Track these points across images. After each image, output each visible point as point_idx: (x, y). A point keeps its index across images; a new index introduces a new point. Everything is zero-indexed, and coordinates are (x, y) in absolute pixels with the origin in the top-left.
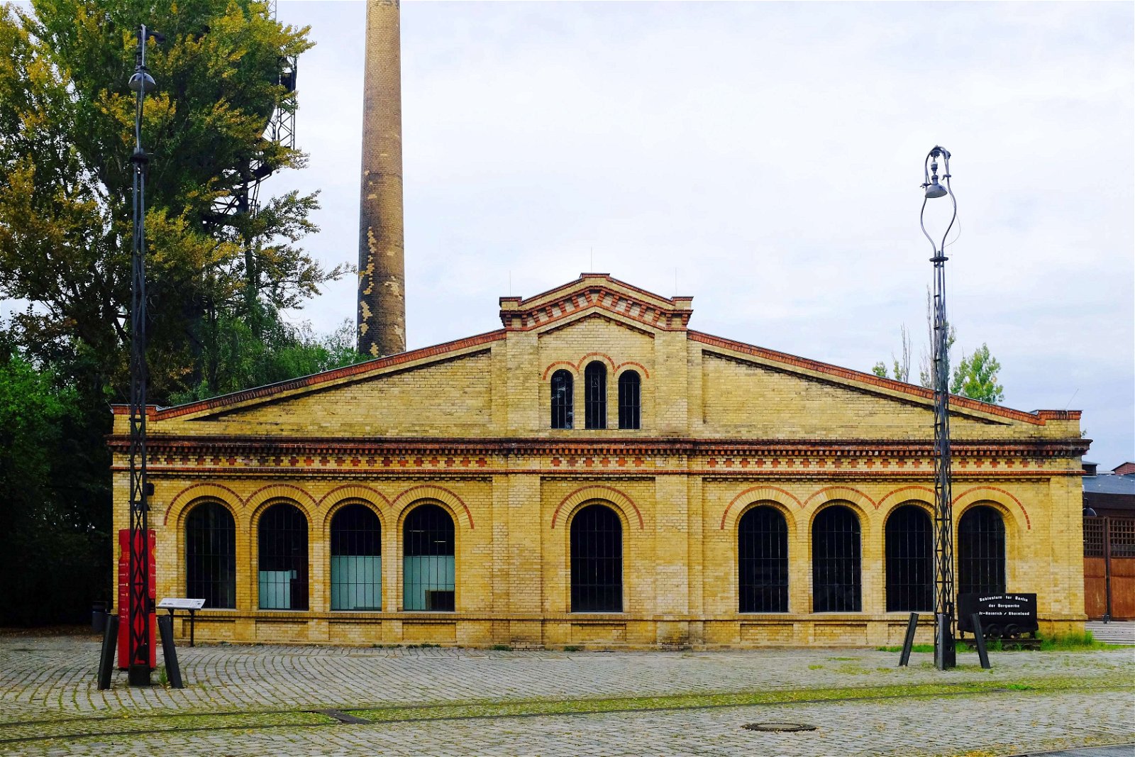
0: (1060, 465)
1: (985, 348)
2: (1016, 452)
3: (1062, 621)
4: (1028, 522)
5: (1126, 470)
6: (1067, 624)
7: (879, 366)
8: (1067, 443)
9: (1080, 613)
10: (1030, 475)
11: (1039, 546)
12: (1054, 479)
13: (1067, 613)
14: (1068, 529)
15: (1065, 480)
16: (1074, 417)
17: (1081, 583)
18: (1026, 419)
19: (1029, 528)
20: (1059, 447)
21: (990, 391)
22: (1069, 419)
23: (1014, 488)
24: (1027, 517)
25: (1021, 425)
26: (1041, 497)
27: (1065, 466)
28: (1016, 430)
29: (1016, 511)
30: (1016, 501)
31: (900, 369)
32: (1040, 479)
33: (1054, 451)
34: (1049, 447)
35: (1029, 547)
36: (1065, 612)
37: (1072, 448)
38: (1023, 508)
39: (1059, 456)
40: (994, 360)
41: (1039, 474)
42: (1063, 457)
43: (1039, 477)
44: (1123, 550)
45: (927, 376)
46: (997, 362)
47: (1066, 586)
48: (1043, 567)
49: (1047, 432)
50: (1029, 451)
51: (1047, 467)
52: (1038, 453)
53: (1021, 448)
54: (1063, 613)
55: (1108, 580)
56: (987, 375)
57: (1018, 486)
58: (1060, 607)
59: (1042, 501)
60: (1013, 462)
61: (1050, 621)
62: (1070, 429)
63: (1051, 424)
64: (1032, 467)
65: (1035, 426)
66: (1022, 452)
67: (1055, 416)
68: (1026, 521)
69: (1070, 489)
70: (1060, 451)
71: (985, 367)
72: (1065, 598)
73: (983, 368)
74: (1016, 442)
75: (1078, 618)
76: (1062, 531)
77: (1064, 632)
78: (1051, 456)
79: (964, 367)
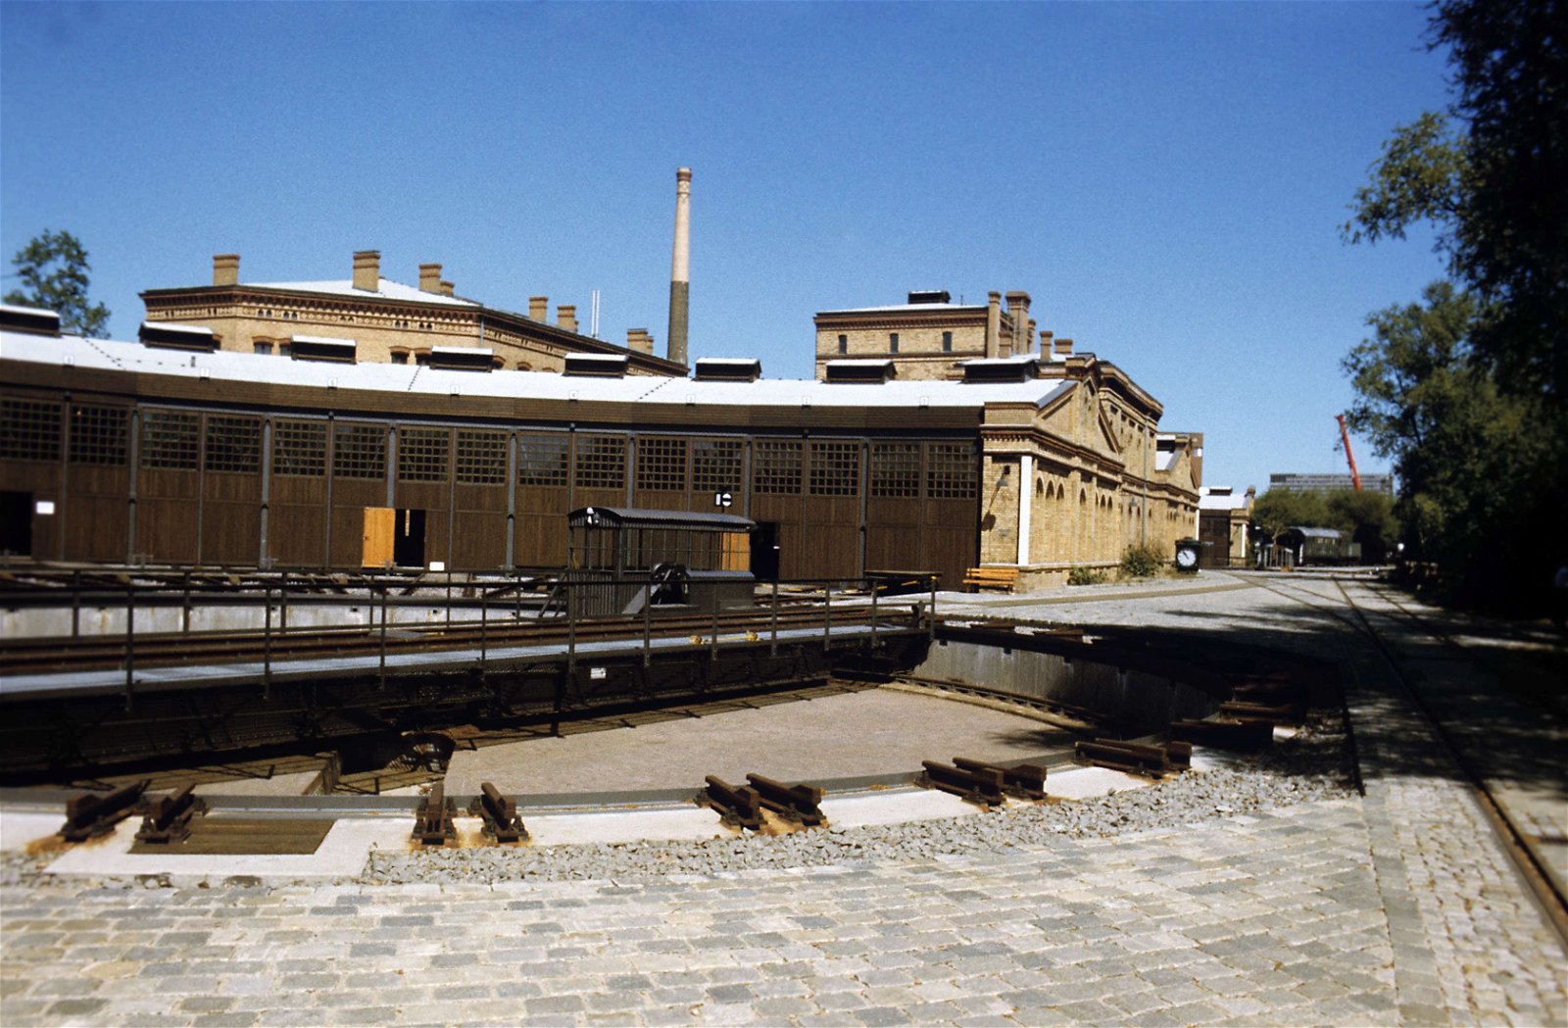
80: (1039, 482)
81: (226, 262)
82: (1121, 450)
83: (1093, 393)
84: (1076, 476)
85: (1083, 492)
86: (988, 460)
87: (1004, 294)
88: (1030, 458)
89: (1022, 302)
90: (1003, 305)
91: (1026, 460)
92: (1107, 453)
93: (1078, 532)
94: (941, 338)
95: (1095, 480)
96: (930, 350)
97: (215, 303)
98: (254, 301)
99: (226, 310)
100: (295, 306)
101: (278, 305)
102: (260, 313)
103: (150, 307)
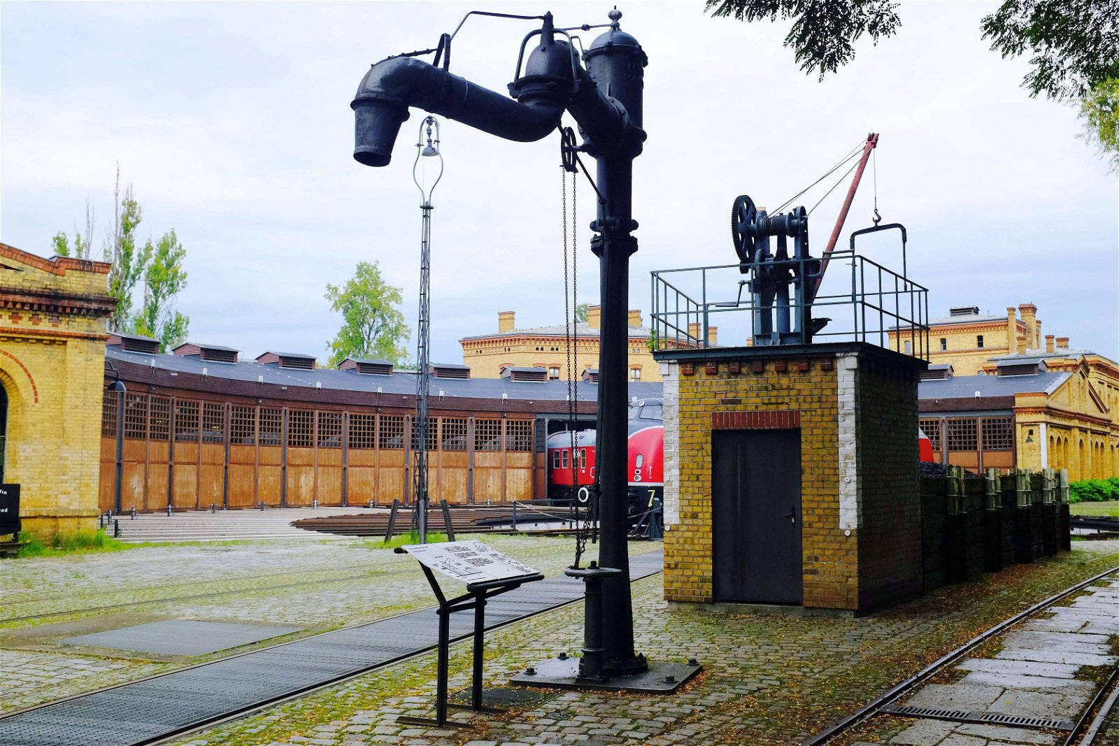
0: (80, 325)
1: (173, 233)
2: (23, 304)
3: (68, 517)
4: (36, 394)
5: (266, 359)
6: (75, 521)
7: (60, 236)
8: (88, 300)
9: (92, 508)
10: (40, 335)
11: (47, 424)
12: (71, 342)
13: (76, 508)
14: (84, 405)
15: (84, 345)
16: (101, 269)
17: (97, 471)
18: (41, 265)
19: (36, 401)
20: (78, 304)
21: (175, 275)
22: (94, 272)
23: (19, 350)
24: (34, 388)
25: (34, 272)
26: (54, 363)
27: (86, 328)
28: (27, 277)
29: (20, 378)
30: (22, 366)
31: (82, 242)
32: (54, 341)
33: (72, 309)
34: (65, 303)
35: (34, 425)
36: (75, 506)
37: (94, 306)
38: (29, 376)
39: (78, 314)
40: (180, 246)
41: (52, 335)
42: (84, 316)
43: (53, 338)
44: (266, 438)
45: (111, 253)
46: (183, 248)
47: (78, 474)
48: (51, 451)
49: (66, 285)
50: (40, 306)
51: (63, 328)
52: (52, 308)
53: (30, 300)
54: (71, 507)
55: (226, 467)
56: (173, 260)
57: (26, 347)
58: (68, 500)
59: (56, 369)
60: (21, 318)
61: (55, 517)
62: (96, 284)
63: (73, 276)
64: (45, 325)
65: (52, 276)
66: (32, 305)
67: (78, 267)
68: (32, 392)
69: (90, 356)
70: (80, 309)
71: (171, 252)
72: (75, 490)
73: (170, 253)
74: (23, 293)
75: (89, 514)
76: (77, 407)
77: (71, 531)
78: (69, 314)
79: (148, 248)
80: (1052, 437)
82: (1107, 411)
83: (1084, 377)
84: (1076, 432)
85: (1081, 441)
86: (1018, 427)
87: (1017, 307)
88: (1044, 425)
89: (1030, 311)
90: (1018, 315)
91: (1043, 426)
92: (1097, 414)
93: (1079, 467)
94: (976, 340)
95: (1089, 432)
96: (968, 348)
97: (509, 344)
98: (533, 342)
99: (516, 348)
100: (557, 343)
101: (548, 343)
102: (537, 349)
103: (465, 348)
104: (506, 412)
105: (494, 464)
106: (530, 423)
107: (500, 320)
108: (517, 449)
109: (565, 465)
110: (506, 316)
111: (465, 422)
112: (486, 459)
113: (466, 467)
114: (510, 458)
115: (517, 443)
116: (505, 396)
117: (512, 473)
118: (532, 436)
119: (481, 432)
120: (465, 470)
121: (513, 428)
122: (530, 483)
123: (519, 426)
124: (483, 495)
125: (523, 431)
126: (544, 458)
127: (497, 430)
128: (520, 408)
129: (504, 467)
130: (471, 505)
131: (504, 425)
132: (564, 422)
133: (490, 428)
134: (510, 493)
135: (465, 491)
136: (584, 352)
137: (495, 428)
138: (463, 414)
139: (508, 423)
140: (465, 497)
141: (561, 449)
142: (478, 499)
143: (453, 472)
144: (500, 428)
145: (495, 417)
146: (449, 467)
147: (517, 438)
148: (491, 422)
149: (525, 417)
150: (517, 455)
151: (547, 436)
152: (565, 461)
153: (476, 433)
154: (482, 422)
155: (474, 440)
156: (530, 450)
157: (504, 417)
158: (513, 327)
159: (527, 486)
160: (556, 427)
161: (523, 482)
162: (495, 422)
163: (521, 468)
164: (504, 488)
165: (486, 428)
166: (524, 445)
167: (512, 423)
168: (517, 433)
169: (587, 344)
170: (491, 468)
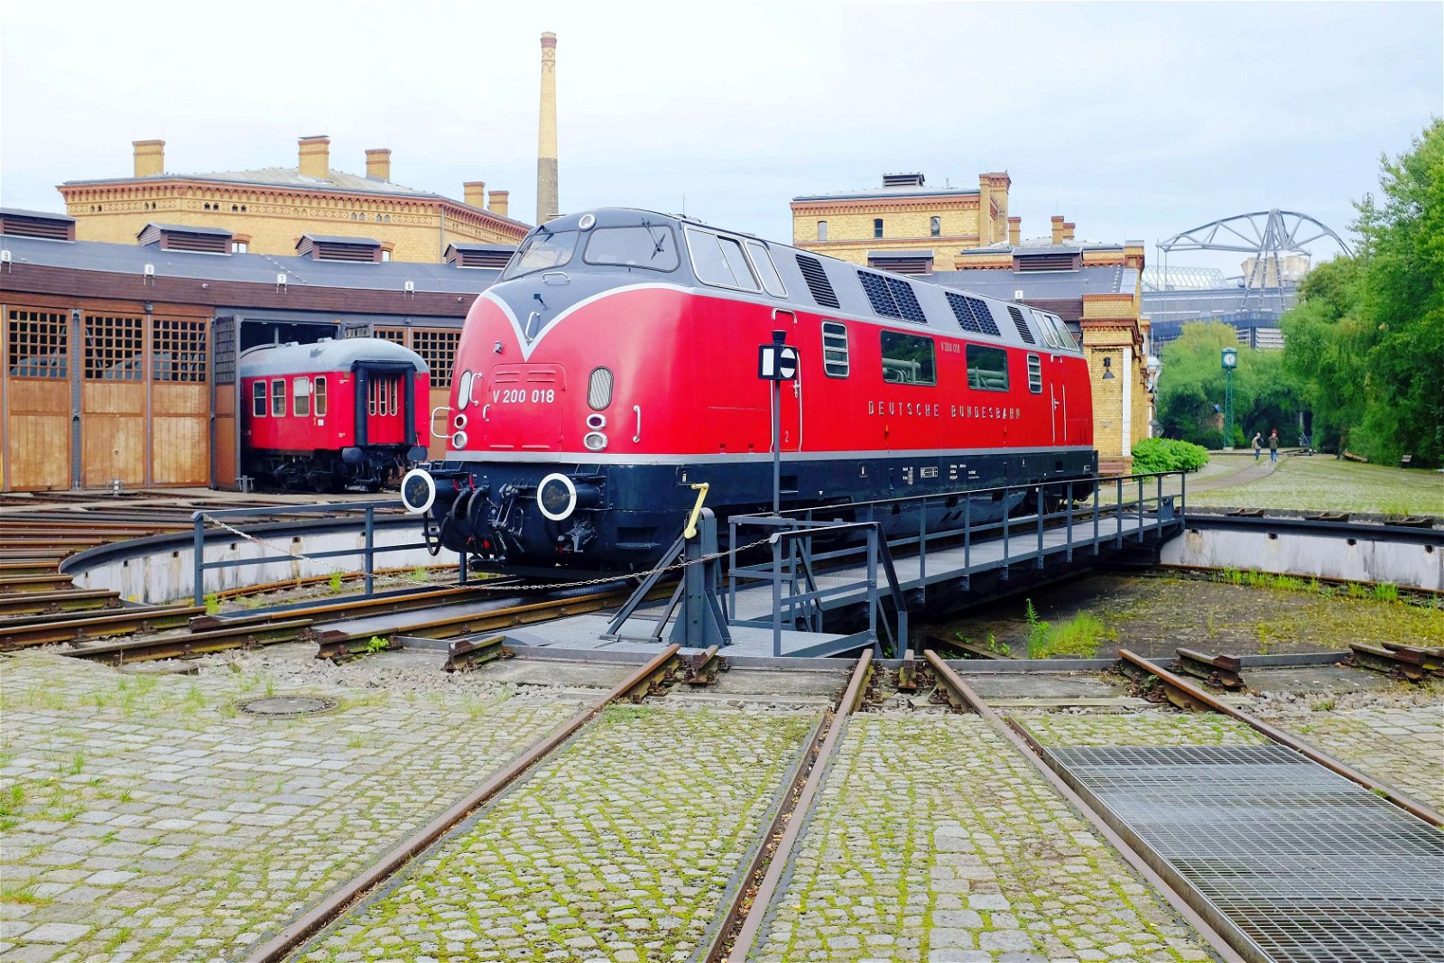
81: (149, 149)
86: (1089, 352)
87: (989, 176)
88: (1130, 350)
91: (1128, 352)
94: (928, 223)
96: (916, 236)
97: (154, 196)
98: (199, 193)
99: (167, 204)
100: (244, 199)
101: (226, 196)
102: (207, 206)
103: (70, 200)
104: (152, 302)
105: (126, 408)
106: (202, 327)
107: (137, 155)
108: (175, 377)
109: (277, 410)
110: (150, 149)
111: (63, 319)
112: (109, 395)
113: (66, 414)
114: (161, 394)
115: (175, 366)
116: (149, 269)
117: (165, 426)
118: (207, 351)
119: (99, 342)
120: (63, 420)
121: (166, 335)
122: (203, 445)
123: (180, 331)
124: (103, 471)
125: (189, 341)
126: (231, 398)
127: (133, 338)
128: (181, 295)
129: (148, 415)
130: (77, 492)
131: (148, 329)
132: (272, 326)
133: (119, 333)
134: (162, 466)
135: (64, 464)
136: (292, 214)
137: (129, 333)
138: (58, 302)
139: (156, 324)
140: (65, 475)
141: (268, 378)
142: (93, 478)
143: (36, 424)
144: (139, 334)
145: (128, 311)
146: (27, 413)
147: (175, 356)
148: (119, 322)
149: (192, 315)
150: (177, 389)
151: (239, 353)
152: (277, 400)
153: (88, 342)
154: (99, 321)
155: (83, 358)
156: (202, 379)
157: (148, 313)
158: (161, 169)
159: (197, 451)
160: (256, 335)
161: (188, 444)
162: (129, 323)
163: (184, 415)
164: (149, 456)
165: (109, 332)
166: (190, 368)
167: (166, 325)
168: (175, 346)
169: (298, 202)
170: (122, 415)
